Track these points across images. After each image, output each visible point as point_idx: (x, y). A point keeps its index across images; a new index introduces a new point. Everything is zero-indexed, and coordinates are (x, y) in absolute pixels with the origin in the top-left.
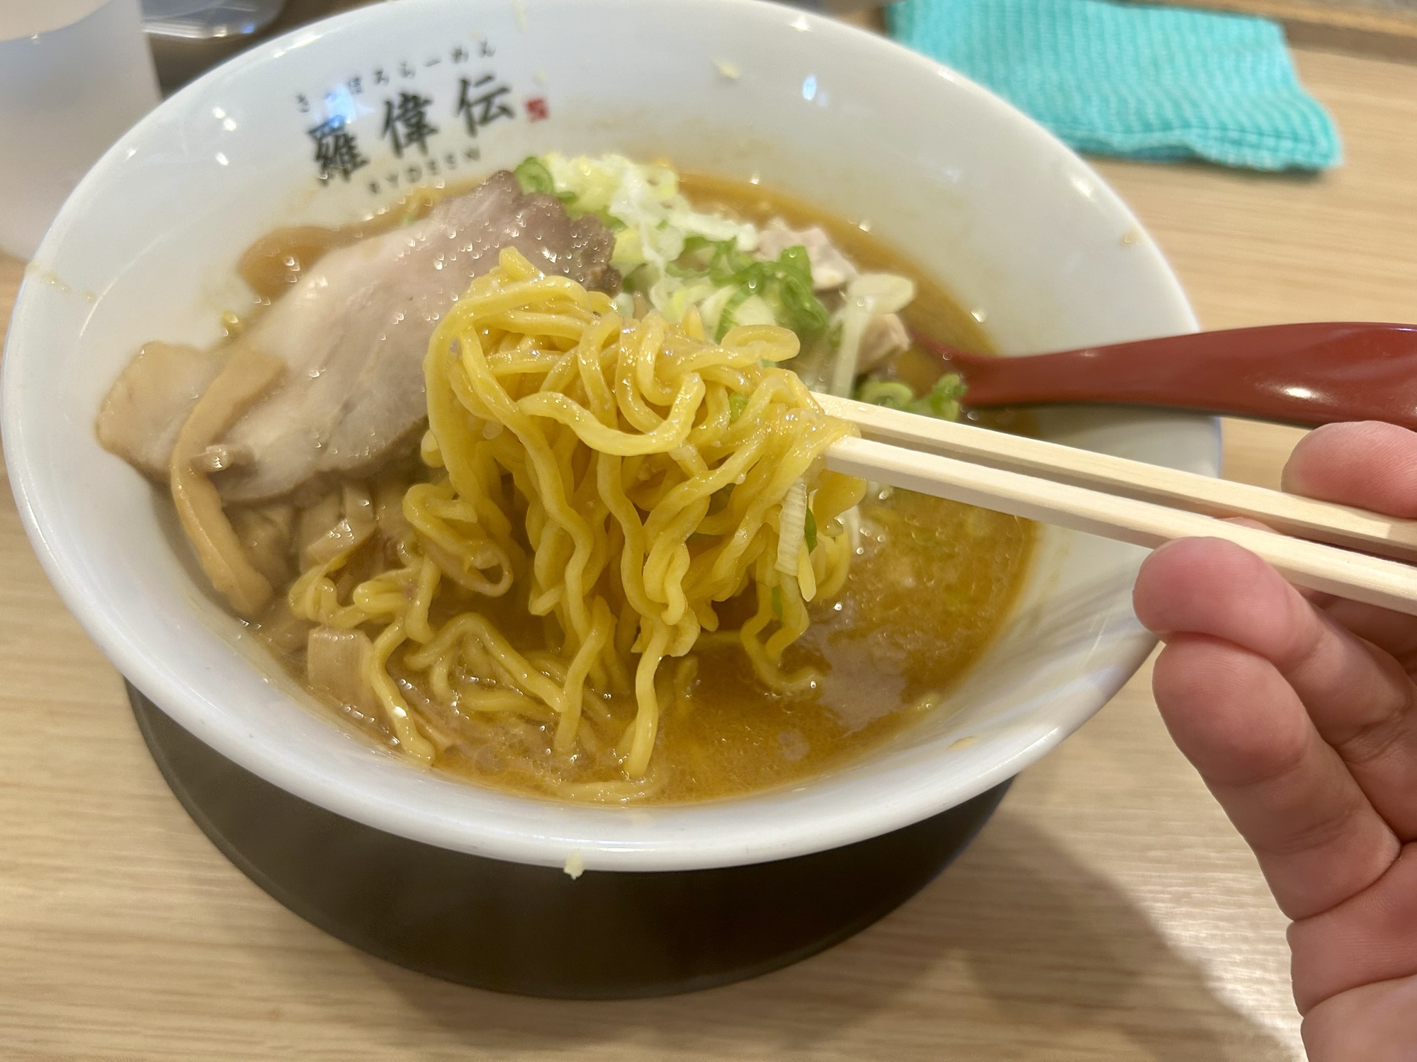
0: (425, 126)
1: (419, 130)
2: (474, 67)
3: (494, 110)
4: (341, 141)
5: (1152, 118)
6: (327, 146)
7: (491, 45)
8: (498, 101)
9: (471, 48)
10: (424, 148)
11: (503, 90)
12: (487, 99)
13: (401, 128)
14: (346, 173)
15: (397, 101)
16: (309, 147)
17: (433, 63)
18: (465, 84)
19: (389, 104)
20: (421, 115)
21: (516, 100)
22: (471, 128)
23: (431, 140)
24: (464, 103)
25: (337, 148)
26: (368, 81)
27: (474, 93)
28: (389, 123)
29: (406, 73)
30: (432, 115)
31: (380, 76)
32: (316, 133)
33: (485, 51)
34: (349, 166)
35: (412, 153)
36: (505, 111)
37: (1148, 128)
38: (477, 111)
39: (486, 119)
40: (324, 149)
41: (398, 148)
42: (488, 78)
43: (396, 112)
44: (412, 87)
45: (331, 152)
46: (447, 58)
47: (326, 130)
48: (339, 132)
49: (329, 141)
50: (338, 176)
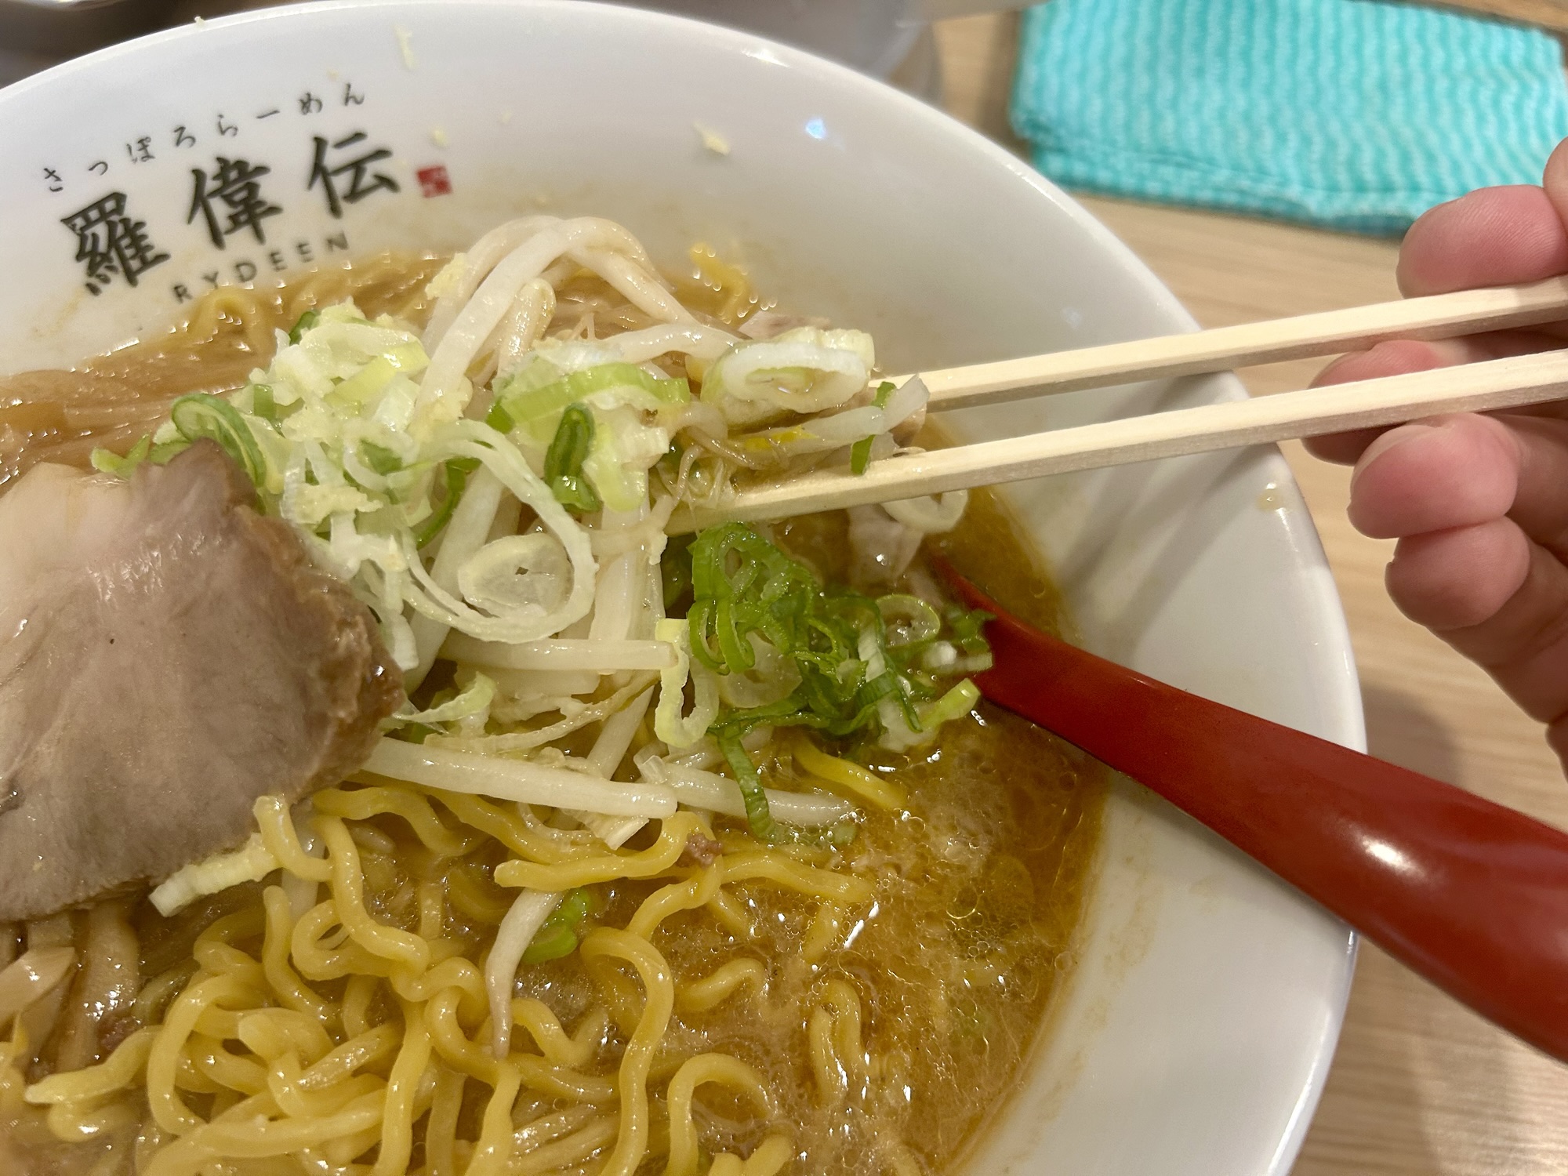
0: (261, 203)
1: (252, 211)
2: (333, 122)
3: (367, 180)
4: (120, 230)
5: (1370, 176)
6: (95, 236)
7: (357, 89)
8: (372, 168)
9: (331, 96)
10: (259, 235)
11: (381, 153)
12: (357, 166)
13: (220, 209)
14: (131, 278)
15: (210, 168)
16: (69, 242)
17: (268, 113)
18: (320, 143)
19: (199, 175)
20: (252, 188)
21: (400, 167)
22: (335, 210)
23: (267, 224)
24: (318, 170)
25: (113, 242)
26: (163, 143)
27: (333, 158)
28: (200, 200)
29: (224, 129)
30: (268, 189)
31: (181, 135)
32: (78, 221)
33: (350, 97)
34: (135, 264)
35: (240, 243)
36: (386, 182)
37: (1361, 188)
38: (341, 183)
39: (354, 194)
40: (89, 246)
41: (216, 238)
42: (358, 136)
43: (211, 185)
44: (233, 150)
45: (102, 246)
46: (291, 107)
47: (94, 214)
48: (115, 218)
49: (101, 230)
50: (118, 281)
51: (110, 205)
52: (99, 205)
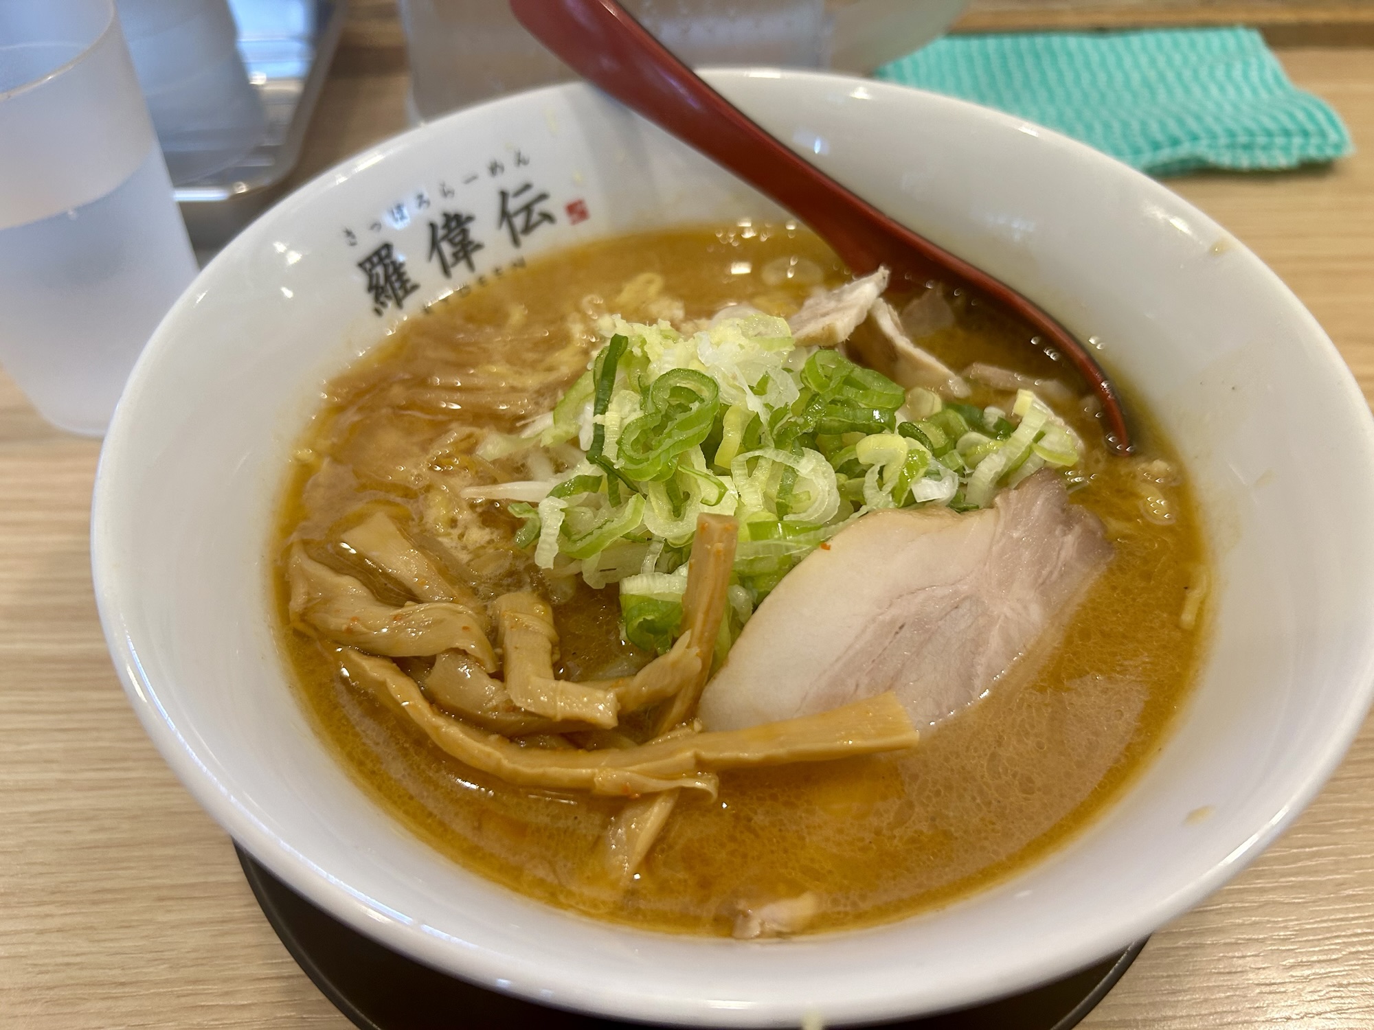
0: (470, 243)
1: (466, 249)
2: (511, 179)
3: (535, 217)
4: (391, 270)
5: (1160, 137)
6: (377, 275)
7: (524, 154)
8: (539, 207)
9: (508, 161)
10: (471, 266)
11: (543, 197)
12: (528, 208)
13: (447, 249)
14: (399, 303)
15: (440, 221)
16: (360, 280)
17: (471, 179)
18: (504, 195)
19: (433, 226)
20: (465, 232)
21: (554, 205)
22: (516, 242)
23: (477, 257)
24: (505, 215)
25: (387, 278)
26: (410, 206)
27: (514, 204)
28: (435, 244)
29: (446, 193)
30: (476, 232)
31: (421, 200)
32: (366, 264)
33: (521, 161)
34: (400, 293)
35: (460, 271)
36: (547, 217)
37: (1156, 146)
38: (519, 221)
39: (528, 228)
40: (374, 282)
41: (446, 270)
42: (527, 187)
43: (441, 233)
44: (453, 206)
45: (382, 281)
46: (484, 173)
47: (375, 260)
48: (387, 261)
49: (379, 270)
50: (391, 304)
51: (384, 253)
52: (377, 253)
